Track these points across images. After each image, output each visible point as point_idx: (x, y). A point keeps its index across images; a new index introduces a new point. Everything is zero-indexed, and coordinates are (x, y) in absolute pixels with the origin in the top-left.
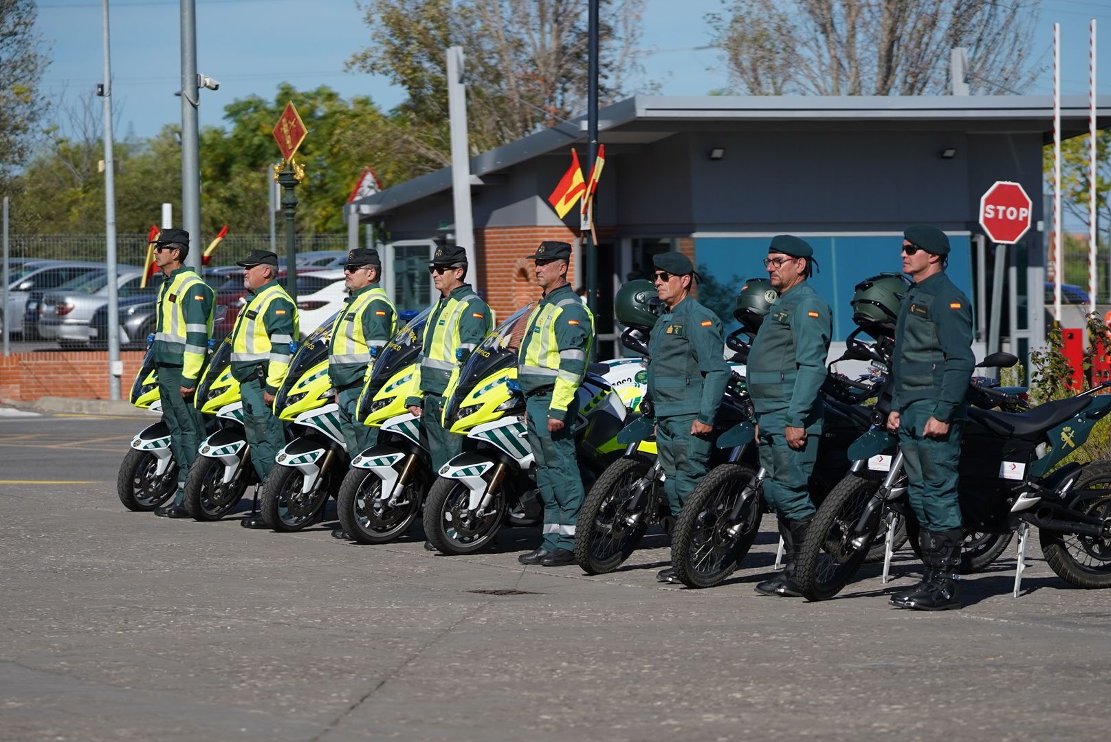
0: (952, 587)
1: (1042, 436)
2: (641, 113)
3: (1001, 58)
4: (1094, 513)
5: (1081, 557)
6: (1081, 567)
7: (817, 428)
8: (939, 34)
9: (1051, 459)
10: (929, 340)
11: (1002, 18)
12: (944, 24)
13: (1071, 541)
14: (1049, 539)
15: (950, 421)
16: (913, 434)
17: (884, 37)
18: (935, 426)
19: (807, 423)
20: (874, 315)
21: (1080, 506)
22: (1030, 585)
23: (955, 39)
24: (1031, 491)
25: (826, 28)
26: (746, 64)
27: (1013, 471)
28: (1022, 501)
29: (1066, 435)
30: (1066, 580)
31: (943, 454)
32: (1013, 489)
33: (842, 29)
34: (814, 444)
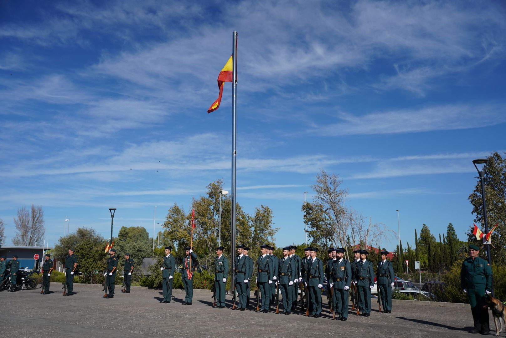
0: (14, 290)
1: (26, 275)
2: (2, 247)
3: (41, 244)
4: (31, 282)
5: (29, 287)
6: (29, 288)
7: (4, 274)
8: (35, 241)
9: (27, 277)
10: (15, 266)
11: (41, 240)
12: (35, 240)
13: (29, 285)
14: (26, 285)
15: (16, 273)
16: (12, 275)
17: (29, 241)
18: (15, 274)
19: (3, 274)
20: (10, 264)
21: (30, 282)
22: (23, 290)
23: (36, 241)
24: (25, 281)
25: (23, 240)
26: (15, 243)
27: (23, 279)
28: (24, 281)
29: (29, 275)
30: (28, 289)
31: (15, 277)
32: (23, 280)
33: (25, 240)
34: (4, 276)
